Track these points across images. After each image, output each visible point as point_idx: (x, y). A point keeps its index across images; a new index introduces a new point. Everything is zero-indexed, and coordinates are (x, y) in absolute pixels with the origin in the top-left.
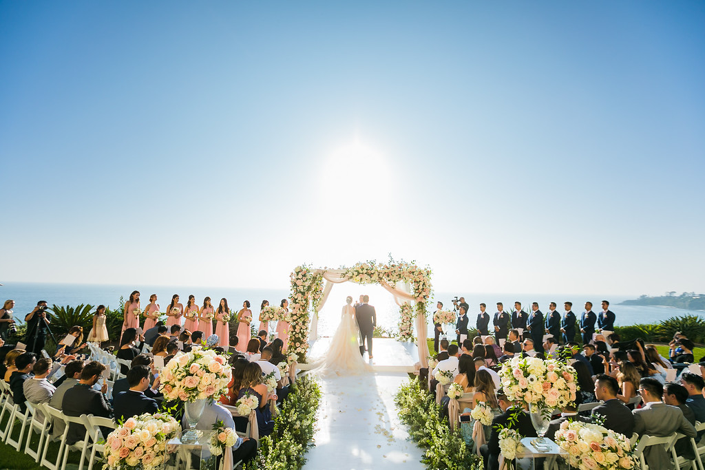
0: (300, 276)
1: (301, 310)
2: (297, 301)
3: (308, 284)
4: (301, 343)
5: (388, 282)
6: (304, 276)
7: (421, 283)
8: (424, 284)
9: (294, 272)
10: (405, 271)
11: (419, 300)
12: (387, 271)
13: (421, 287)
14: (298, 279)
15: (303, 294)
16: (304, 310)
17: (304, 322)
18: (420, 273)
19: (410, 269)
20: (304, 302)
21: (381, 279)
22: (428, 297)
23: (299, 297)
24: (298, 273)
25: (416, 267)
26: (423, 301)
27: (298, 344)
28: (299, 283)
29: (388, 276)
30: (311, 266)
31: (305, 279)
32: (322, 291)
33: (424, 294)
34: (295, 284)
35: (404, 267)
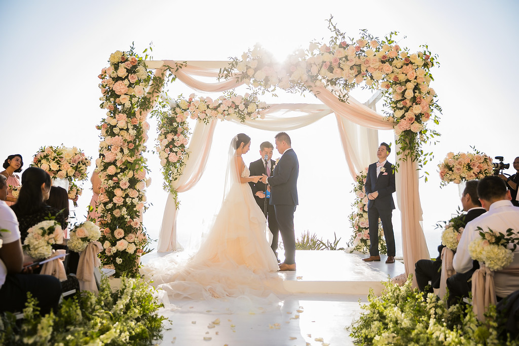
0: (122, 72)
1: (126, 151)
2: (116, 130)
3: (141, 91)
4: (129, 230)
5: (330, 88)
6: (132, 70)
7: (411, 86)
8: (416, 88)
9: (108, 65)
10: (371, 56)
11: (404, 125)
12: (328, 58)
13: (409, 94)
14: (117, 79)
15: (130, 114)
16: (133, 152)
17: (133, 182)
18: (408, 62)
19: (382, 52)
20: (133, 132)
21: (314, 78)
22: (428, 116)
23: (121, 121)
24: (116, 66)
25: (397, 49)
26: (415, 127)
27: (119, 233)
28: (119, 87)
29: (331, 69)
30: (149, 52)
31: (133, 78)
32: (187, 146)
33: (417, 109)
34: (111, 94)
35: (370, 51)
